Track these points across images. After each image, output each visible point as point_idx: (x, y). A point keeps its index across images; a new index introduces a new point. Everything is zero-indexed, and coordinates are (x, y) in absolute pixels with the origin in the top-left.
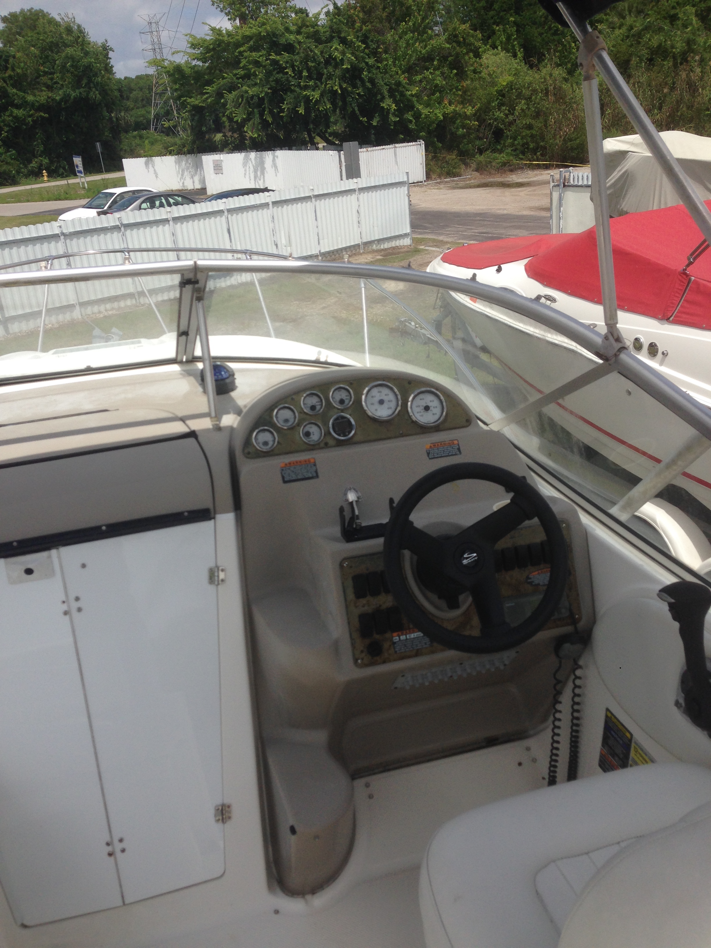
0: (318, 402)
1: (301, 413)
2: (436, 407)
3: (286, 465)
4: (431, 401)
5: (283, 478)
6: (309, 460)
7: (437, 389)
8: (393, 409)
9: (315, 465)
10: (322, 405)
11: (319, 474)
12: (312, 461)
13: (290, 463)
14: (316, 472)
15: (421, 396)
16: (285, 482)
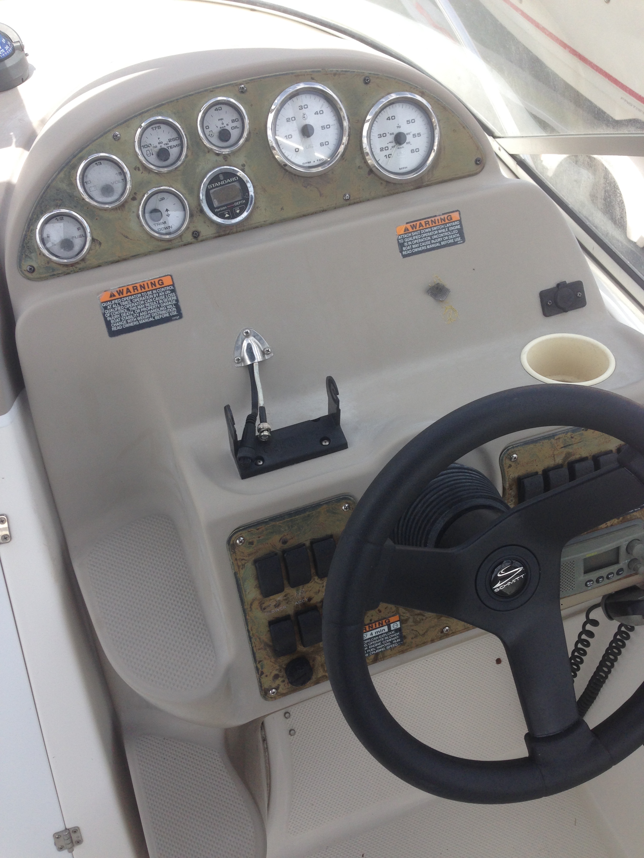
0: (174, 139)
1: (136, 169)
2: (419, 135)
3: (112, 295)
4: (408, 122)
5: (108, 324)
6: (161, 282)
7: (422, 94)
8: (332, 146)
9: (173, 291)
10: (181, 145)
11: (183, 311)
12: (167, 281)
13: (120, 292)
14: (177, 306)
15: (389, 112)
16: (113, 334)
